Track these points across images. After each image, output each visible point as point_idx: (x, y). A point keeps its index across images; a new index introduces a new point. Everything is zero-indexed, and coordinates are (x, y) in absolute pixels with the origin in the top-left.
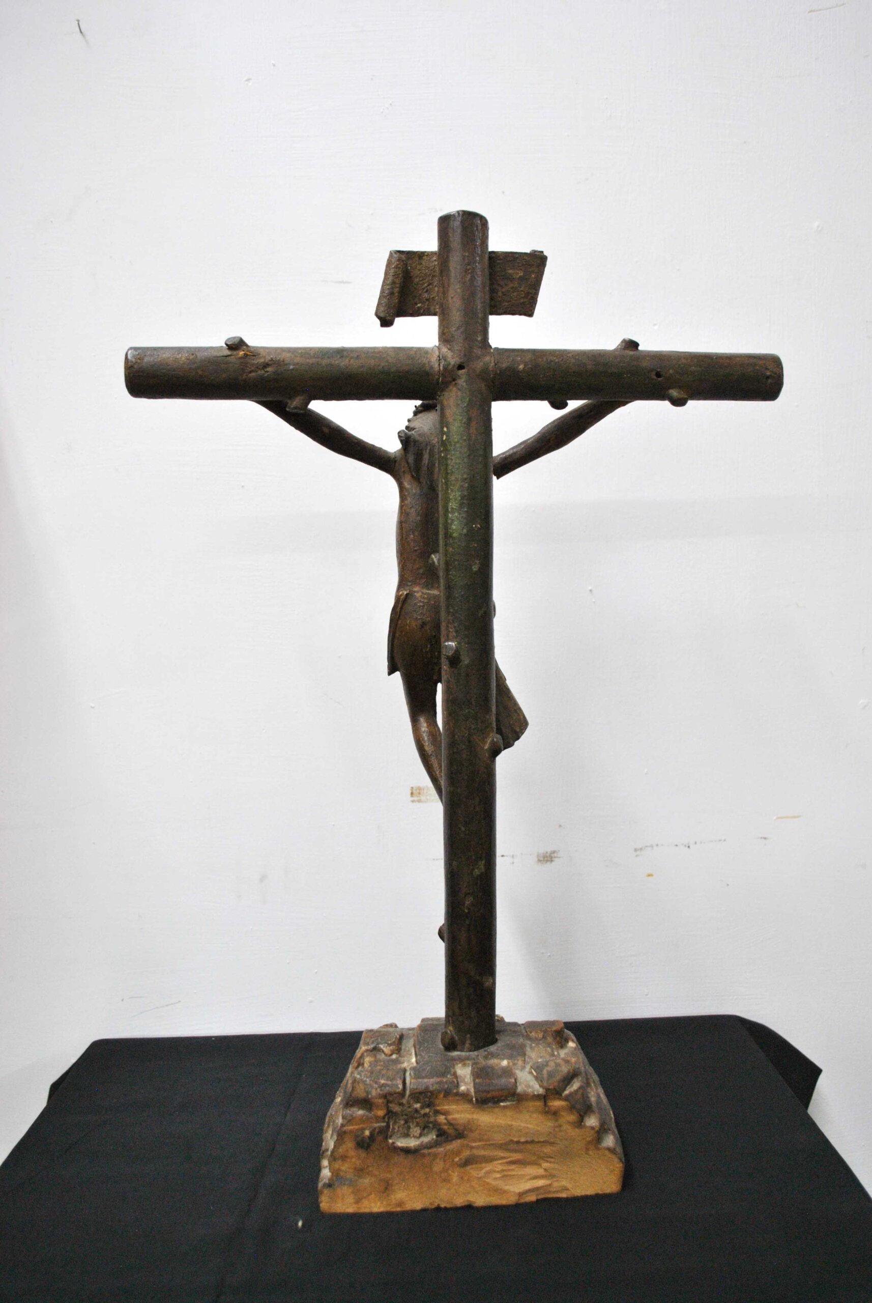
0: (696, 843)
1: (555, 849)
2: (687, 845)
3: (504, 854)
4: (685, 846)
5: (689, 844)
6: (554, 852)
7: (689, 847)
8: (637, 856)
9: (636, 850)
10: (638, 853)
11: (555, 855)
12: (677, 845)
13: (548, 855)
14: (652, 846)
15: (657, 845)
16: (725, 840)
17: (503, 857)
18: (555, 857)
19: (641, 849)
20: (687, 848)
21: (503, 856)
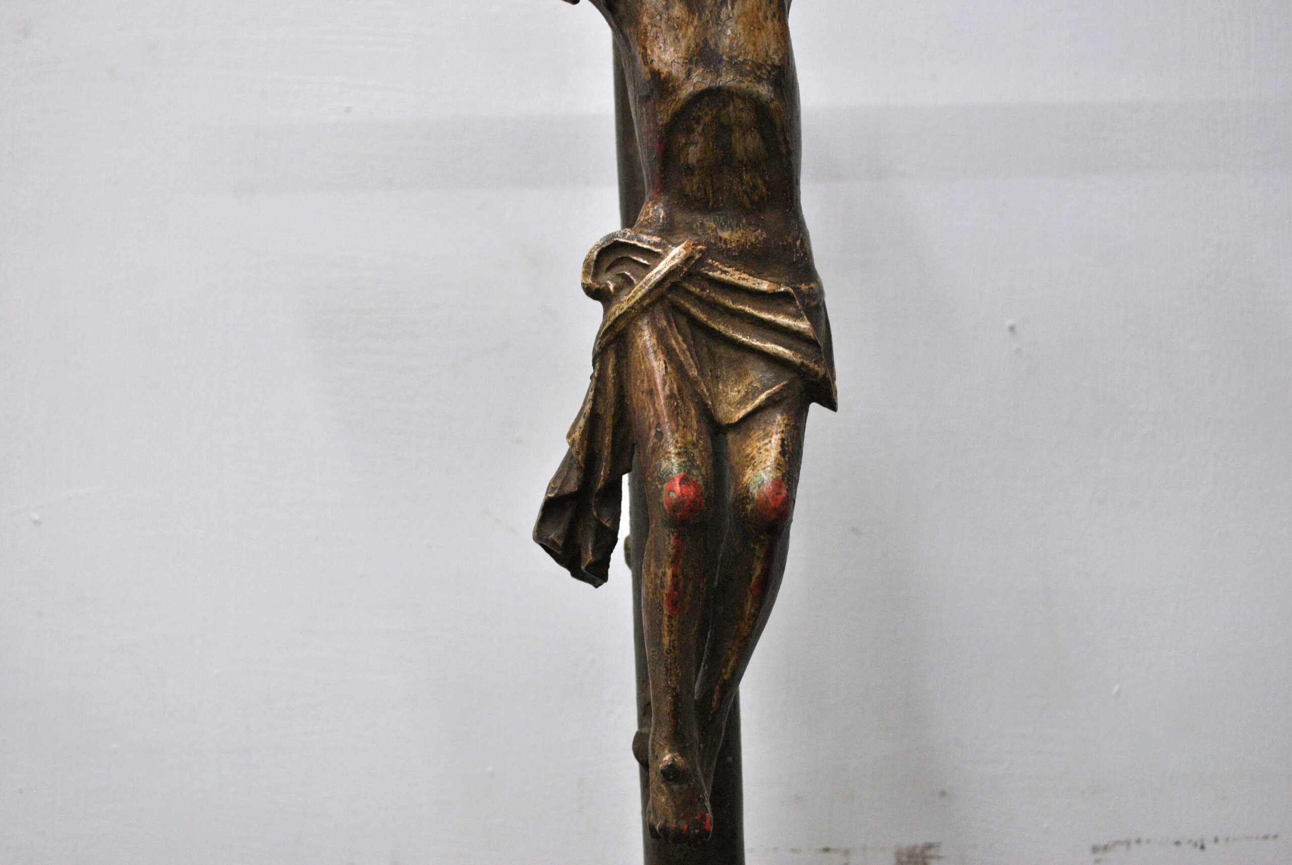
0: (1216, 840)
1: (932, 840)
2: (1199, 845)
3: (830, 846)
4: (1195, 845)
5: (1202, 840)
6: (930, 846)
7: (1202, 847)
8: (1097, 861)
9: (1095, 849)
10: (1100, 855)
11: (932, 852)
12: (1177, 843)
13: (918, 851)
14: (1128, 843)
15: (1139, 841)
16: (1276, 837)
17: (827, 855)
18: (932, 857)
19: (1106, 848)
20: (1198, 851)
21: (827, 850)
